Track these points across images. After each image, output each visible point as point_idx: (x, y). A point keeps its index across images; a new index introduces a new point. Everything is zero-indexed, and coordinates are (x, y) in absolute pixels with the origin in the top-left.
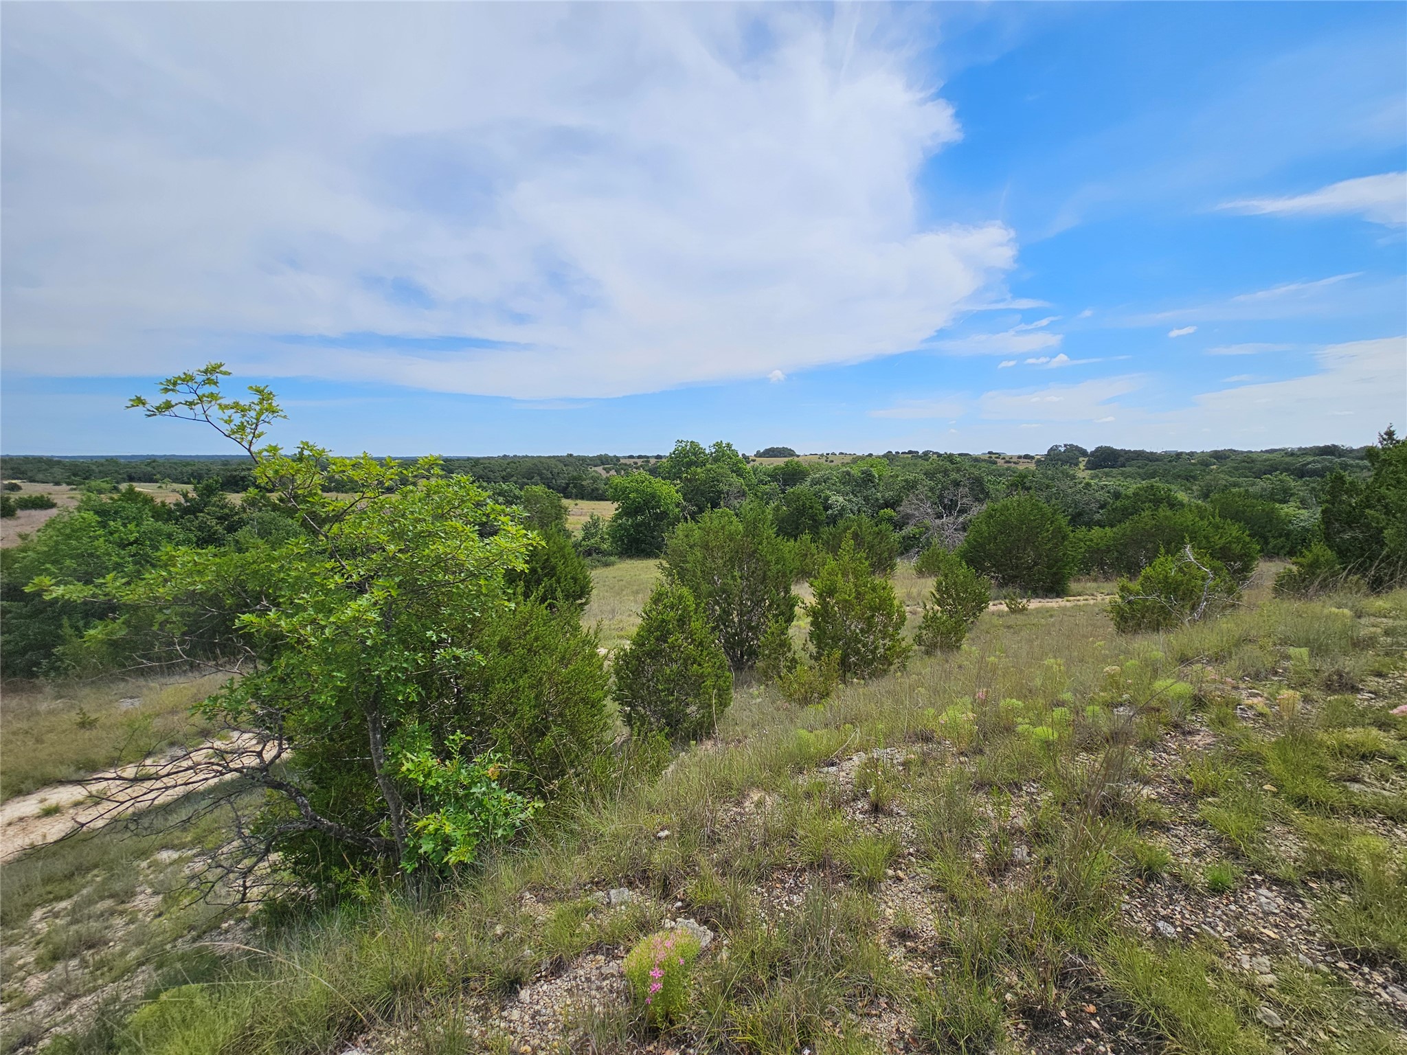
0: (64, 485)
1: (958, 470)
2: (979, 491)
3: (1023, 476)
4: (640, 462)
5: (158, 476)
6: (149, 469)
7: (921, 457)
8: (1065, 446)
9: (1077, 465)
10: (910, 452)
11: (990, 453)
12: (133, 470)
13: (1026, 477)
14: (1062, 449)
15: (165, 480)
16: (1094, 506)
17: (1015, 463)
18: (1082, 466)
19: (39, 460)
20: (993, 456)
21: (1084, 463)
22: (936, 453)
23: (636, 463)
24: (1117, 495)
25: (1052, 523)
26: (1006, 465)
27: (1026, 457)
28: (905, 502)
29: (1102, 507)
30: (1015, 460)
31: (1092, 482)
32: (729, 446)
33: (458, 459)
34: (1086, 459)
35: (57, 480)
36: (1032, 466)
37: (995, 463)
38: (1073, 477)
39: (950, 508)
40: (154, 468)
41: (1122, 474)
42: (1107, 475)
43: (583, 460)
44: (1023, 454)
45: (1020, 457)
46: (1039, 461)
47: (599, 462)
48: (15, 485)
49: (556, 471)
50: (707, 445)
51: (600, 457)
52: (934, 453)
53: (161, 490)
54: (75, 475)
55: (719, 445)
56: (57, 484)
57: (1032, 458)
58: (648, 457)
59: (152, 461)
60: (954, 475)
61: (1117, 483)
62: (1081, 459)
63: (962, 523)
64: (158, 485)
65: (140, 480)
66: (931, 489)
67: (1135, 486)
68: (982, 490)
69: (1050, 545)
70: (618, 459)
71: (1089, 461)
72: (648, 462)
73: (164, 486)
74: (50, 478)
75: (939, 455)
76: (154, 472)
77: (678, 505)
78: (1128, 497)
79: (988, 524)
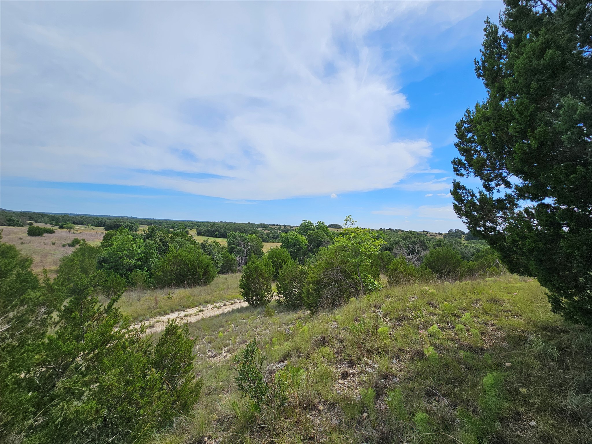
0: (49, 224)
1: (415, 237)
2: (424, 245)
3: (440, 241)
4: (277, 227)
5: (85, 223)
6: (82, 220)
7: (394, 231)
8: (455, 230)
9: (461, 238)
10: (390, 229)
11: (423, 231)
12: (75, 220)
13: (441, 242)
14: (454, 231)
15: (89, 224)
16: (469, 255)
17: (434, 236)
18: (463, 239)
19: (39, 214)
20: (425, 233)
21: (464, 238)
22: (401, 230)
23: (276, 228)
24: (478, 251)
25: (455, 257)
26: (431, 237)
27: (439, 234)
28: (395, 249)
29: (473, 255)
30: (434, 235)
31: (468, 245)
32: (323, 223)
33: (203, 222)
34: (465, 236)
35: (46, 222)
36: (442, 238)
37: (426, 235)
38: (460, 243)
39: (413, 251)
40: (84, 219)
41: (480, 243)
42: (474, 243)
43: (254, 225)
44: (437, 232)
45: (436, 234)
46: (444, 236)
47: (261, 226)
48: (31, 223)
49: (246, 229)
50: (315, 222)
51: (261, 224)
52: (400, 230)
53: (86, 228)
54: (53, 220)
55: (319, 223)
56: (46, 224)
57: (442, 234)
58: (280, 225)
59: (83, 217)
60: (414, 239)
61: (478, 246)
62: (462, 236)
63: (418, 258)
64: (85, 226)
65: (77, 224)
66: (405, 244)
67: (486, 248)
68: (425, 246)
69: (455, 265)
70: (268, 225)
71: (466, 237)
72: (281, 227)
73: (87, 227)
74: (43, 221)
75: (402, 231)
76: (84, 221)
77: (306, 245)
78: (483, 252)
79: (432, 257)
